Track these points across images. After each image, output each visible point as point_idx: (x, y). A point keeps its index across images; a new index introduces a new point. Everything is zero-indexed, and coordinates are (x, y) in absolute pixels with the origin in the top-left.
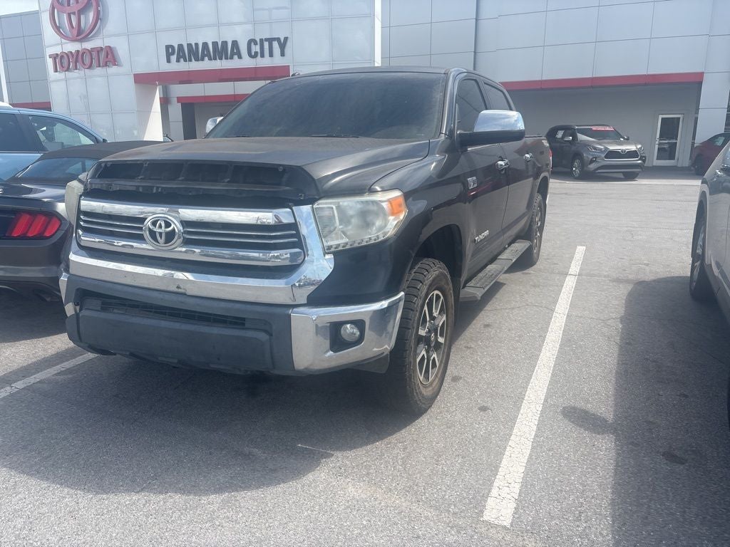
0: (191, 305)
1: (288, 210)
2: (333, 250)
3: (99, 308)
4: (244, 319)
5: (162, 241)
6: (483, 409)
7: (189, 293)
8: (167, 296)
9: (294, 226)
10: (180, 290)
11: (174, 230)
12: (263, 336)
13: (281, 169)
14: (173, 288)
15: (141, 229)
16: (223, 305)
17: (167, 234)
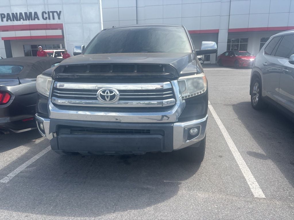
0: (124, 127)
1: (169, 83)
2: (185, 98)
3: (70, 133)
4: (149, 130)
5: (108, 100)
6: (221, 157)
7: (122, 121)
8: (111, 124)
9: (172, 89)
10: (117, 121)
11: (115, 94)
12: (160, 137)
13: (161, 66)
14: (114, 120)
15: (96, 95)
16: (140, 125)
17: (111, 96)
